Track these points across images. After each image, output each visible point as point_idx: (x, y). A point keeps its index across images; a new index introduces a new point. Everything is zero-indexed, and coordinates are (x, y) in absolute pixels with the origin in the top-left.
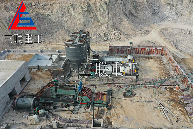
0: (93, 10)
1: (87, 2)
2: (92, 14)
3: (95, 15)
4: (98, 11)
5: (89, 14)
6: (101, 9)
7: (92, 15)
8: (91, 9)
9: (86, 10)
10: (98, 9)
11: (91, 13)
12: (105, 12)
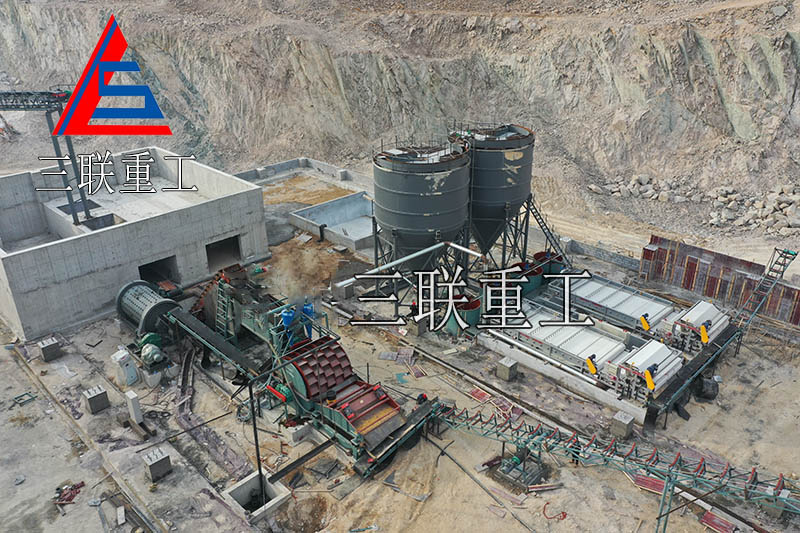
0: (709, 70)
1: (685, 30)
2: (696, 90)
3: (712, 94)
4: (736, 77)
5: (680, 87)
6: (753, 70)
7: (696, 97)
8: (701, 66)
9: (670, 68)
10: (738, 70)
11: (696, 85)
12: (775, 90)
